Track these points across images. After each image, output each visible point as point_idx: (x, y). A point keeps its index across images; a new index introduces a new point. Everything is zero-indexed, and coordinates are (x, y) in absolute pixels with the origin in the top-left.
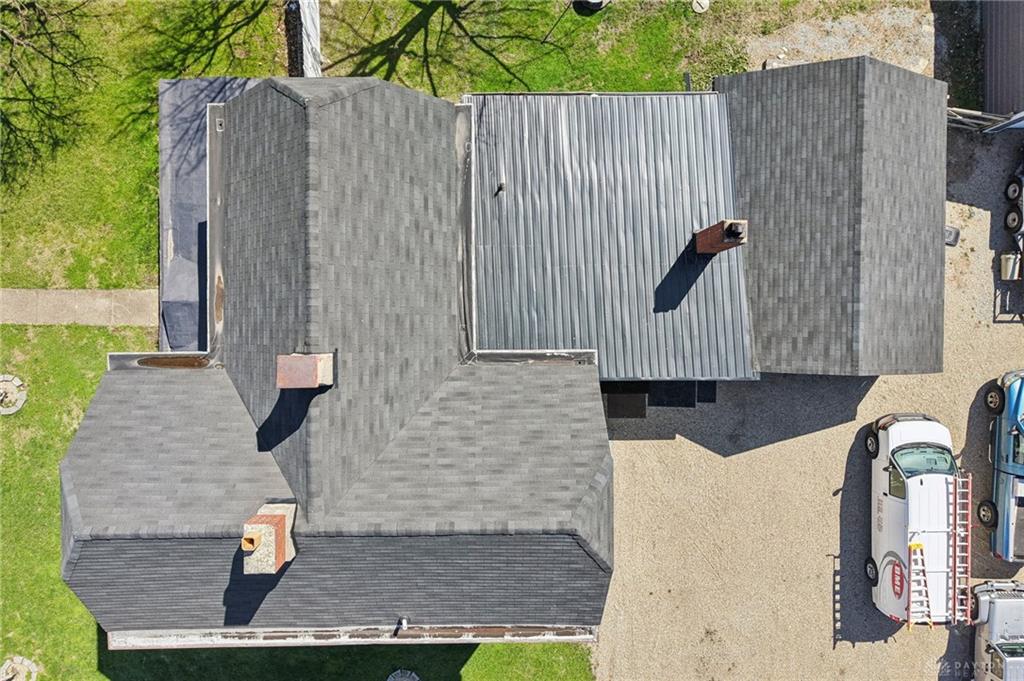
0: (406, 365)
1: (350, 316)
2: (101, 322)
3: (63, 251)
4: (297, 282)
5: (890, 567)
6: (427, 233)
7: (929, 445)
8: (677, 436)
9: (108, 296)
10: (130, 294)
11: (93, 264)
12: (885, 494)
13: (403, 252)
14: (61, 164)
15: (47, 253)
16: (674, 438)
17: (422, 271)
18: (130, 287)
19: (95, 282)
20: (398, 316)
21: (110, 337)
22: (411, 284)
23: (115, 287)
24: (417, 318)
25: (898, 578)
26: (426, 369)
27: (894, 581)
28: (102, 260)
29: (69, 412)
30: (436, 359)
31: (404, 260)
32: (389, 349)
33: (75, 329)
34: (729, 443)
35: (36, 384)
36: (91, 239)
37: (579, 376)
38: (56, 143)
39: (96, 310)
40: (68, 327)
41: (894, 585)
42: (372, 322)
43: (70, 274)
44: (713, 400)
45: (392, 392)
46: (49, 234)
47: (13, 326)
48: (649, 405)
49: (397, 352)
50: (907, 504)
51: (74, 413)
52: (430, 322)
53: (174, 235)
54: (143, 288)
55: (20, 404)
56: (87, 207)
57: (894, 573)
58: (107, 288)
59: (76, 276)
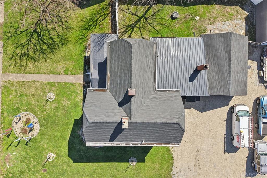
0: (145, 92)
1: (137, 83)
2: (71, 82)
3: (63, 67)
4: (128, 76)
5: (236, 136)
6: (149, 67)
7: (244, 111)
8: (192, 108)
9: (73, 76)
10: (77, 76)
11: (70, 70)
12: (235, 121)
13: (145, 71)
14: (64, 49)
15: (60, 67)
16: (191, 108)
17: (148, 74)
18: (77, 74)
19: (70, 73)
20: (144, 82)
21: (73, 85)
22: (146, 76)
23: (74, 74)
24: (147, 83)
25: (238, 138)
26: (148, 92)
27: (237, 139)
28: (71, 69)
29: (64, 101)
30: (150, 91)
31: (145, 72)
32: (143, 89)
33: (65, 83)
34: (203, 110)
35: (57, 95)
36: (70, 64)
37: (177, 95)
38: (63, 44)
39: (70, 79)
40: (64, 83)
41: (237, 140)
42: (140, 83)
43: (65, 71)
44: (199, 101)
45: (143, 97)
46: (61, 63)
47: (52, 82)
48: (186, 101)
49: (144, 89)
50: (240, 123)
51: (65, 101)
52: (149, 83)
53: (93, 65)
54: (80, 75)
55: (54, 99)
56: (69, 58)
57: (237, 138)
58: (73, 75)
59: (66, 72)
